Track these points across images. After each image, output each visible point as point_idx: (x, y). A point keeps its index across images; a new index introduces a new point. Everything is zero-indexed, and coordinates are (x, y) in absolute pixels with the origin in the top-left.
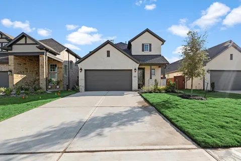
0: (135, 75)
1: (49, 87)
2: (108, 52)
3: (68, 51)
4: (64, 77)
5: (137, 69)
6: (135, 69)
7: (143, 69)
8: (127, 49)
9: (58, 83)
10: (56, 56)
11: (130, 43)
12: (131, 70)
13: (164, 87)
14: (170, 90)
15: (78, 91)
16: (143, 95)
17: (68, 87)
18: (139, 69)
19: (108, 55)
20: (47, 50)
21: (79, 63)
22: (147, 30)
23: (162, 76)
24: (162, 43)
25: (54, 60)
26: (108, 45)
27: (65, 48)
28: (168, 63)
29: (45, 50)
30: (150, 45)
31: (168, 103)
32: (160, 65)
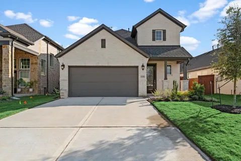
0: (143, 74)
1: (19, 90)
2: (103, 41)
3: (47, 40)
4: (40, 76)
5: (146, 65)
6: (143, 66)
7: (155, 65)
8: (130, 38)
9: (31, 84)
10: (29, 47)
11: (134, 29)
12: (137, 67)
13: (187, 91)
14: (196, 96)
15: (58, 97)
16: (157, 104)
17: (46, 90)
18: (148, 65)
19: (103, 46)
20: (14, 38)
21: (60, 57)
22: (160, 11)
23: (182, 75)
24: (181, 28)
25: (26, 53)
26: (104, 30)
27: (43, 36)
28: (192, 58)
29: (11, 38)
30: (164, 31)
31: (201, 121)
32: (178, 60)
